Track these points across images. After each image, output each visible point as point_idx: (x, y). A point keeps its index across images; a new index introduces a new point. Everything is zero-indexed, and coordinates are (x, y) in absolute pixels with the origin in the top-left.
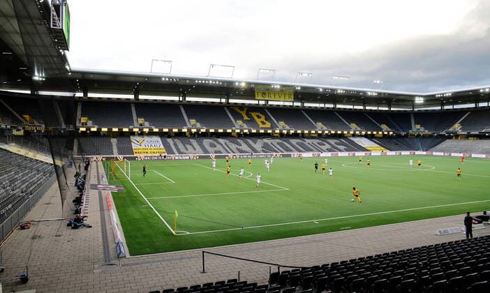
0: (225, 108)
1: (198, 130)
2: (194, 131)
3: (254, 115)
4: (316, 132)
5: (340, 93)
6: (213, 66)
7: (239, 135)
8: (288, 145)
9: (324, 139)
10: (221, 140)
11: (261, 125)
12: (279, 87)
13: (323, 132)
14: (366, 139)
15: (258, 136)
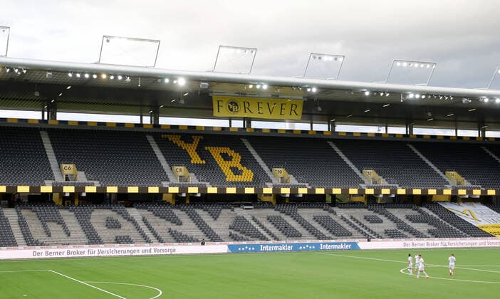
0: (150, 139)
1: (80, 188)
2: (68, 190)
3: (216, 153)
4: (361, 193)
5: (414, 99)
6: (107, 38)
7: (179, 200)
8: (294, 224)
9: (380, 209)
10: (134, 213)
11: (231, 177)
12: (265, 87)
13: (378, 191)
14: (485, 209)
15: (222, 200)
